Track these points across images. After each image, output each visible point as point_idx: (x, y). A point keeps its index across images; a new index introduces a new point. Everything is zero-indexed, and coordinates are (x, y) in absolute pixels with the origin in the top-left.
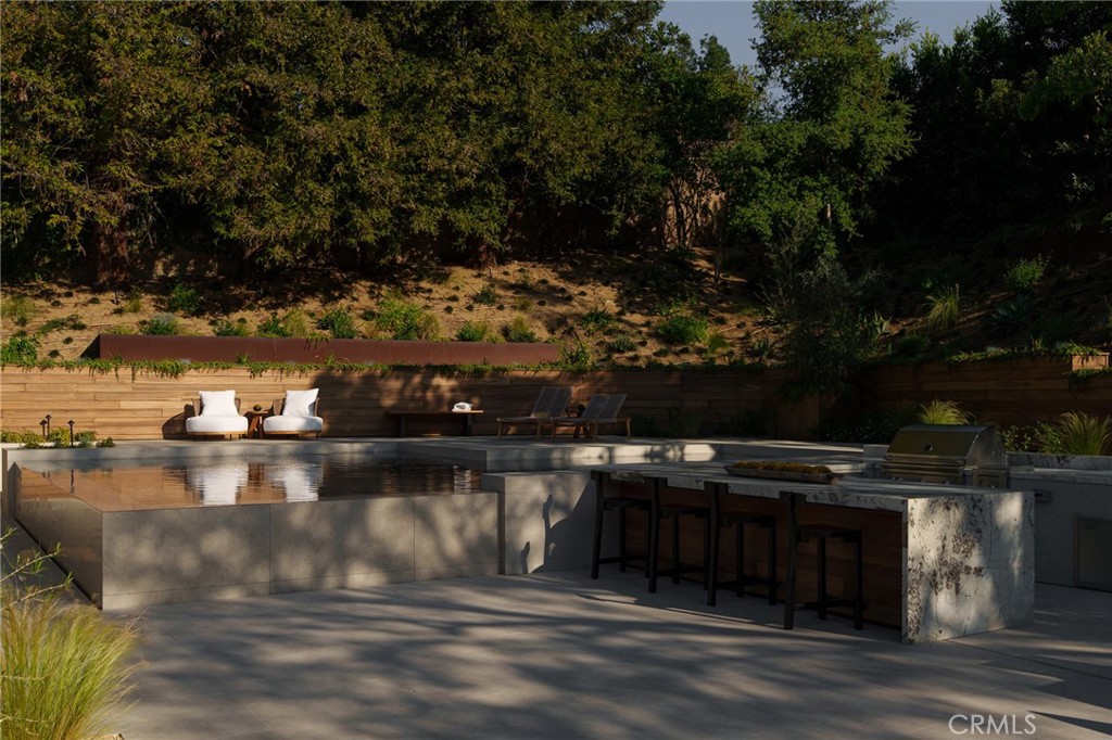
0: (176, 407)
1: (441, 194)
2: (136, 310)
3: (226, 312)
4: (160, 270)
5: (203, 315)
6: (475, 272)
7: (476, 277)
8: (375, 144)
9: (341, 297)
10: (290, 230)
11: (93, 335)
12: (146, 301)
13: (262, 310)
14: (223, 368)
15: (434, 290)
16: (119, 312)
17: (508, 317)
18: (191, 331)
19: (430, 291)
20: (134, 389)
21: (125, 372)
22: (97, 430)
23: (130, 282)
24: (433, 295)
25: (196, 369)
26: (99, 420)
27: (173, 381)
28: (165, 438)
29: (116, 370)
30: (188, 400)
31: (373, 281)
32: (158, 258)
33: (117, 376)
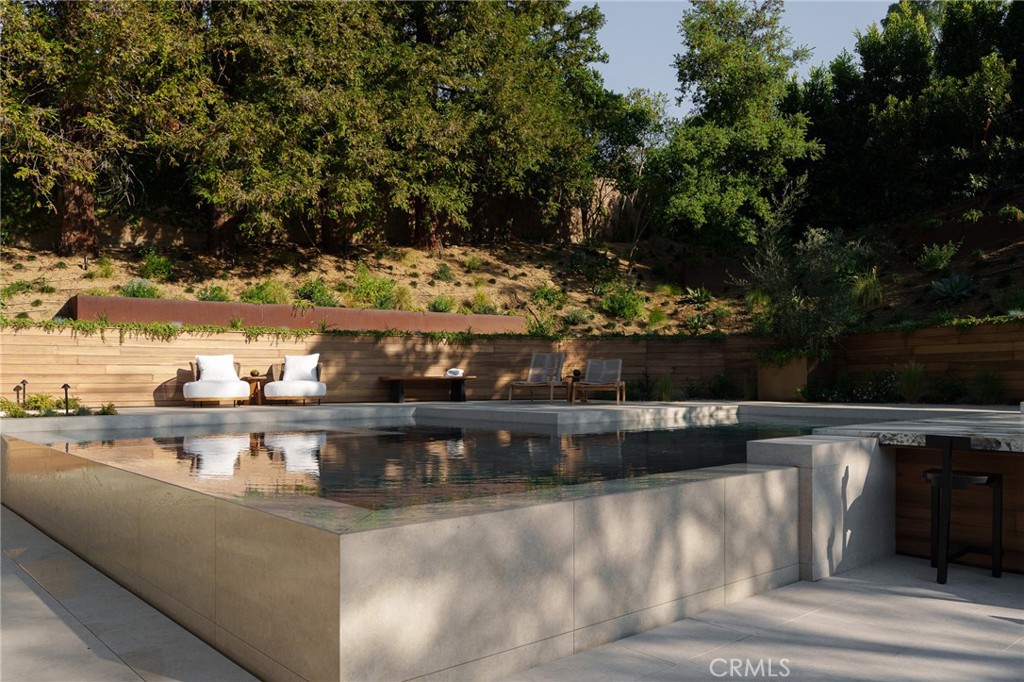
0: (166, 373)
1: (421, 171)
2: (107, 275)
3: (201, 281)
4: (127, 237)
5: (177, 281)
6: (427, 254)
7: (428, 257)
8: (362, 116)
9: (310, 269)
10: (278, 196)
11: (64, 299)
12: (116, 265)
13: (236, 279)
14: (218, 332)
15: (394, 267)
16: (90, 276)
17: (464, 293)
18: (168, 296)
19: (390, 268)
20: (121, 352)
21: (112, 334)
22: (80, 397)
23: (98, 246)
24: (393, 272)
25: (190, 332)
26: (81, 386)
27: (165, 344)
28: (157, 406)
29: (102, 331)
30: (181, 365)
31: (337, 256)
32: (125, 225)
33: (103, 338)
